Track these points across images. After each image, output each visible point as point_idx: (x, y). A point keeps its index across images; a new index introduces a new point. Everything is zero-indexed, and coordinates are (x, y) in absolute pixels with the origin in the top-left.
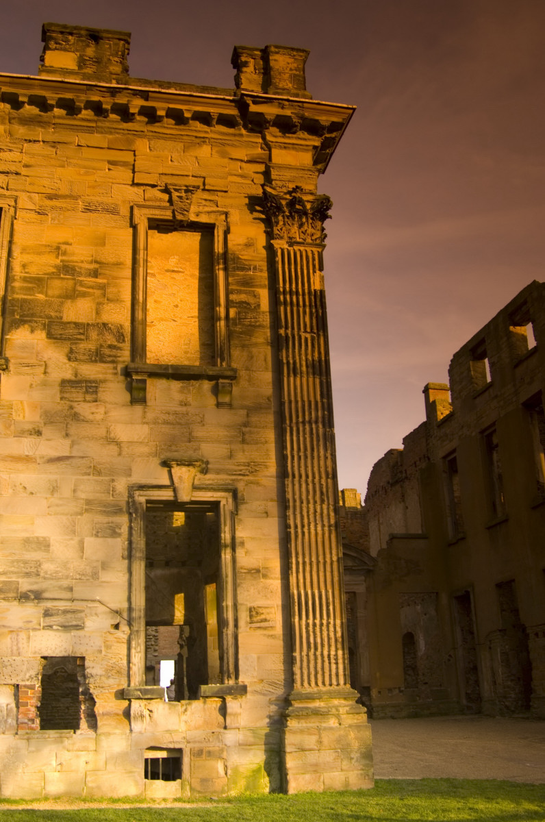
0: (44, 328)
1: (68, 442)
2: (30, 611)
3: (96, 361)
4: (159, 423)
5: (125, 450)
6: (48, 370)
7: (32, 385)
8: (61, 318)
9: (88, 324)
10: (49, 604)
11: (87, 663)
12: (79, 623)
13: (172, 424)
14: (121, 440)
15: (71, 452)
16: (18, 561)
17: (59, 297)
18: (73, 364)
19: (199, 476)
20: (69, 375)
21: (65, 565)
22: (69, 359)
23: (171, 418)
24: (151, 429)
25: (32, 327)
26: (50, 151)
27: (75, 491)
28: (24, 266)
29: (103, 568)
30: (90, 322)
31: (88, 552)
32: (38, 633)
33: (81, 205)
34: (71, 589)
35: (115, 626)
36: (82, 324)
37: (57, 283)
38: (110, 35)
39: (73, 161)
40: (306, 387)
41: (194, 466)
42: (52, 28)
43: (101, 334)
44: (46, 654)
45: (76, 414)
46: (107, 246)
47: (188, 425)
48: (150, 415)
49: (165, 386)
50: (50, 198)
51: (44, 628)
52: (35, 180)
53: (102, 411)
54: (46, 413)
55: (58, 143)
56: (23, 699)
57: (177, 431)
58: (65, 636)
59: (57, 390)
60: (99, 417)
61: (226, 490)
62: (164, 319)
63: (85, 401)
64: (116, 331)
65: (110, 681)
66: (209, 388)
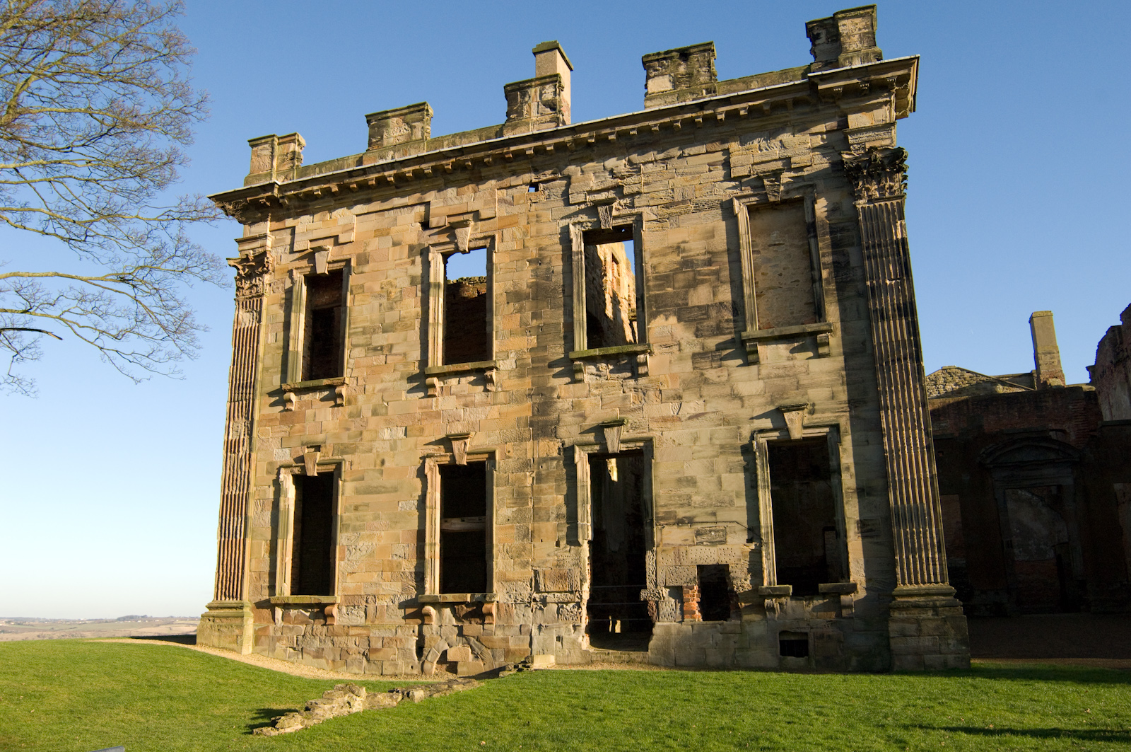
0: (675, 315)
1: (701, 402)
2: (685, 533)
3: (717, 335)
4: (771, 378)
5: (747, 403)
6: (681, 348)
7: (670, 361)
8: (687, 304)
9: (708, 306)
10: (699, 527)
11: (730, 569)
12: (722, 539)
13: (783, 377)
14: (743, 395)
15: (705, 409)
16: (674, 496)
17: (684, 287)
18: (700, 340)
19: (810, 416)
20: (698, 349)
21: (708, 496)
22: (697, 336)
23: (781, 372)
24: (765, 383)
25: (666, 316)
26: (660, 167)
27: (711, 439)
28: (654, 267)
29: (737, 497)
30: (710, 303)
31: (725, 485)
32: (693, 548)
33: (691, 207)
34: (714, 514)
35: (750, 541)
36: (703, 306)
37: (681, 276)
38: (696, 49)
39: (681, 171)
40: (893, 329)
41: (803, 409)
42: (650, 59)
43: (719, 311)
44: (700, 563)
45: (706, 379)
46: (716, 237)
47: (795, 375)
48: (764, 372)
49: (774, 346)
50: (667, 208)
51: (697, 544)
52: (654, 195)
53: (726, 373)
54: (683, 381)
55: (668, 159)
56: (686, 597)
57: (787, 382)
58: (713, 549)
59: (689, 363)
60: (724, 379)
61: (831, 426)
62: (770, 288)
63: (712, 368)
64: (730, 307)
65: (748, 582)
66: (811, 343)
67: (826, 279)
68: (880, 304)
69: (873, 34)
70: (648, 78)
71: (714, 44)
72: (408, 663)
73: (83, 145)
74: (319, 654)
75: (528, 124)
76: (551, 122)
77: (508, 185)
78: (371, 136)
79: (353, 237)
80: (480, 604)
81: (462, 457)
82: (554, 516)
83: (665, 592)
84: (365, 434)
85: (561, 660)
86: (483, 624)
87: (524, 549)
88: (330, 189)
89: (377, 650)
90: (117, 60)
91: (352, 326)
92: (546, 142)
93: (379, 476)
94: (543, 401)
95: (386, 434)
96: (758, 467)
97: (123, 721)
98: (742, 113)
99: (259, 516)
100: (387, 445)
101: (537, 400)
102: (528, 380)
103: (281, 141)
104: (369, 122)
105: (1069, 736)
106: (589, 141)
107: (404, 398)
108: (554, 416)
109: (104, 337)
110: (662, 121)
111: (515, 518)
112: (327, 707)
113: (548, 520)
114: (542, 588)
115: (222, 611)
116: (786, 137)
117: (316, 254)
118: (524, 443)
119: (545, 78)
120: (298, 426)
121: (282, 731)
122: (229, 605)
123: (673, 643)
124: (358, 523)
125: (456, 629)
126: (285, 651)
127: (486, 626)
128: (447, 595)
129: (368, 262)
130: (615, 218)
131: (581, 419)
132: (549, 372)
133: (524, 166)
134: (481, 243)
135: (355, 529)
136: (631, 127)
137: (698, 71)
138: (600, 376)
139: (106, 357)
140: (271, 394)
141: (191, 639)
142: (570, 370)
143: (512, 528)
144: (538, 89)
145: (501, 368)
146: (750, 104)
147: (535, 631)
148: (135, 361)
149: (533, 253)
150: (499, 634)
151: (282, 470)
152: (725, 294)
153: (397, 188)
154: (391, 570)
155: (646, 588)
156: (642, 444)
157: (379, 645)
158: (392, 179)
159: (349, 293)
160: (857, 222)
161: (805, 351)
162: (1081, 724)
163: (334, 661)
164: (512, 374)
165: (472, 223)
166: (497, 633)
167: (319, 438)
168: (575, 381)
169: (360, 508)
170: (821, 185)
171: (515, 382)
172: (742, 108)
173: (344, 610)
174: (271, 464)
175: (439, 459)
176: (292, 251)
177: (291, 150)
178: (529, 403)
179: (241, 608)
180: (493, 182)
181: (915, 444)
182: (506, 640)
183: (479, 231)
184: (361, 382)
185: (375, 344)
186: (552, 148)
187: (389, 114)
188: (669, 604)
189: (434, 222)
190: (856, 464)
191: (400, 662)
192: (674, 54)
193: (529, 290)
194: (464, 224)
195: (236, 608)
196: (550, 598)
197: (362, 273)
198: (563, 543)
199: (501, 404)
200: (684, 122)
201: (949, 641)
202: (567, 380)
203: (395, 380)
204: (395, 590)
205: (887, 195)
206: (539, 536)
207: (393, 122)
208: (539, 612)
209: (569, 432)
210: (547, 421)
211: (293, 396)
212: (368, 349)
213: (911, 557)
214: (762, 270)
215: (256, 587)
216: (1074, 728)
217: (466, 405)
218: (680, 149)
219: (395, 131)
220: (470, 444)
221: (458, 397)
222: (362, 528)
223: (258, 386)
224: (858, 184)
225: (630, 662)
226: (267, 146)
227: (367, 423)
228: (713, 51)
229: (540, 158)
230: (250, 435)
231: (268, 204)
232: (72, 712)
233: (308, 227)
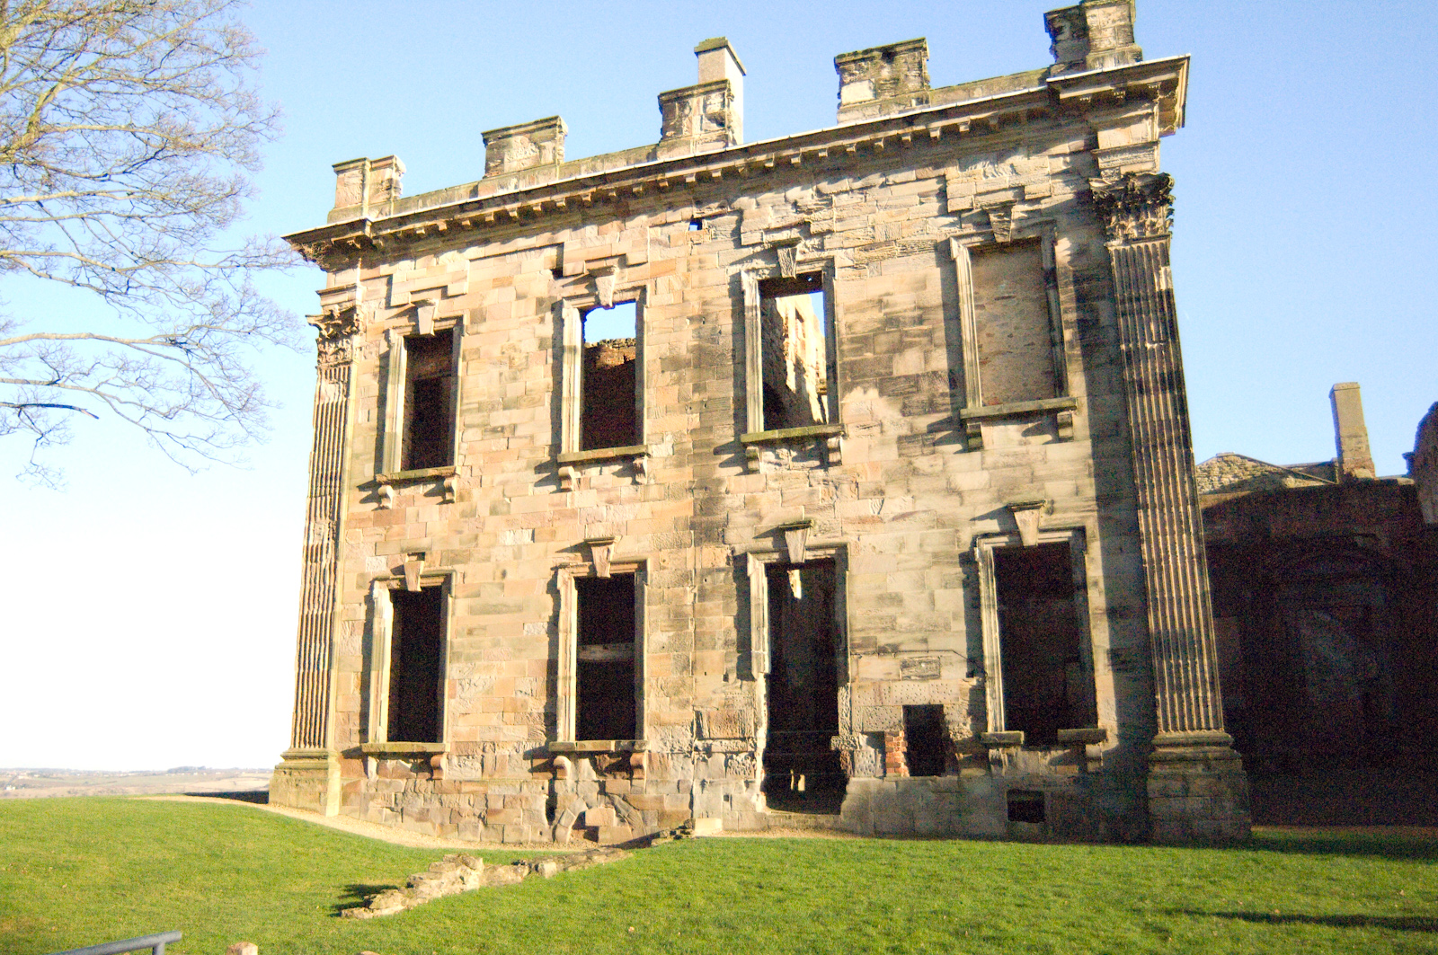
0: (876, 387)
1: (909, 498)
2: (889, 664)
3: (929, 412)
4: (998, 467)
5: (967, 499)
6: (885, 428)
7: (870, 447)
8: (891, 373)
9: (918, 376)
10: (906, 657)
11: (945, 710)
12: (935, 673)
13: (1013, 466)
14: (962, 489)
15: (914, 507)
16: (875, 618)
17: (888, 352)
18: (908, 419)
19: (1048, 517)
20: (905, 431)
21: (918, 617)
22: (904, 415)
23: (1011, 460)
24: (991, 474)
25: (864, 388)
26: (858, 197)
27: (921, 545)
28: (849, 327)
29: (954, 619)
30: (920, 373)
31: (939, 604)
32: (897, 683)
33: (897, 249)
34: (925, 641)
35: (970, 675)
36: (911, 376)
37: (883, 338)
38: (903, 48)
39: (883, 203)
40: (1156, 406)
41: (1038, 508)
42: (844, 60)
43: (932, 382)
44: (907, 703)
45: (915, 469)
46: (929, 288)
47: (1029, 465)
48: (989, 460)
49: (1002, 427)
50: (866, 250)
51: (904, 679)
52: (849, 234)
53: (940, 462)
54: (887, 472)
55: (867, 188)
56: (888, 745)
57: (1018, 473)
58: (924, 685)
59: (894, 448)
60: (938, 468)
61: (1073, 529)
62: (999, 353)
63: (923, 454)
64: (946, 377)
65: (968, 727)
66: (1049, 423)
67: (1070, 342)
68: (1139, 374)
69: (1131, 26)
70: (842, 84)
71: (927, 40)
72: (535, 829)
73: (124, 172)
74: (423, 816)
75: (688, 143)
76: (717, 140)
77: (664, 221)
78: (488, 160)
79: (465, 287)
80: (627, 754)
81: (604, 567)
82: (720, 642)
83: (863, 739)
84: (481, 538)
85: (730, 826)
86: (631, 779)
87: (684, 684)
88: (435, 228)
89: (496, 812)
90: (167, 63)
91: (465, 401)
92: (712, 167)
93: (499, 591)
94: (708, 497)
95: (508, 538)
96: (982, 581)
97: (177, 899)
98: (962, 129)
99: (347, 642)
100: (510, 553)
101: (701, 495)
102: (688, 470)
103: (374, 165)
104: (485, 141)
105: (1377, 924)
106: (767, 165)
107: (530, 493)
108: (721, 516)
109: (150, 415)
110: (860, 139)
111: (671, 645)
112: (434, 883)
113: (713, 648)
114: (706, 733)
115: (301, 761)
116: (1018, 160)
117: (420, 310)
118: (683, 550)
119: (710, 84)
120: (396, 528)
121: (377, 913)
122: (310, 754)
123: (871, 804)
124: (473, 651)
125: (597, 786)
126: (380, 812)
127: (634, 782)
128: (586, 743)
129: (485, 320)
130: (800, 263)
131: (756, 520)
132: (714, 459)
133: (683, 198)
134: (629, 296)
135: (469, 659)
136: (820, 147)
137: (907, 76)
138: (780, 465)
139: (154, 441)
140: (362, 488)
141: (261, 797)
142: (742, 456)
143: (668, 657)
144: (702, 98)
145: (654, 455)
146: (973, 117)
147: (697, 789)
148: (190, 445)
149: (695, 309)
150: (651, 792)
151: (377, 584)
152: (940, 361)
153: (522, 225)
154: (515, 711)
155: (837, 734)
156: (833, 552)
157: (499, 805)
158: (515, 214)
159: (460, 360)
160: (1110, 269)
161: (1040, 434)
162: (1393, 910)
163: (442, 825)
164: (668, 463)
165: (617, 270)
166: (648, 790)
167: (423, 544)
168: (747, 472)
169: (475, 633)
170: (1063, 220)
171: (672, 472)
172: (963, 122)
173: (455, 760)
174: (362, 575)
175: (575, 570)
176: (388, 306)
177: (387, 177)
178: (690, 498)
179: (325, 757)
180: (644, 218)
181: (1182, 553)
182: (660, 800)
183: (626, 279)
184: (476, 472)
185: (493, 425)
186: (718, 174)
187: (512, 132)
188: (867, 756)
189: (568, 269)
190: (1107, 577)
191: (526, 827)
192: (876, 53)
193: (690, 356)
194: (606, 271)
195: (318, 758)
196: (716, 746)
197: (478, 333)
198: (733, 677)
199: (654, 500)
200: (888, 140)
201: (1224, 804)
202: (739, 469)
203: (519, 470)
204: (521, 735)
205: (1148, 234)
206: (702, 668)
207: (517, 141)
208: (702, 765)
209: (741, 536)
210: (712, 523)
211: (389, 490)
212: (486, 431)
213: (1176, 696)
214: (987, 330)
215: (344, 731)
216: (1383, 914)
217: (609, 502)
218: (884, 175)
219: (519, 153)
220: (616, 551)
221: (599, 491)
222: (478, 657)
223: (346, 477)
224: (1110, 221)
225: (818, 828)
226: (356, 172)
227: (484, 524)
228: (925, 49)
229: (704, 188)
230: (336, 539)
231: (358, 246)
232: (113, 887)
233: (409, 275)
